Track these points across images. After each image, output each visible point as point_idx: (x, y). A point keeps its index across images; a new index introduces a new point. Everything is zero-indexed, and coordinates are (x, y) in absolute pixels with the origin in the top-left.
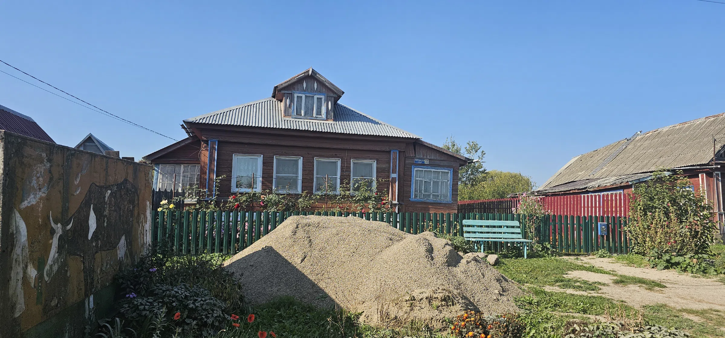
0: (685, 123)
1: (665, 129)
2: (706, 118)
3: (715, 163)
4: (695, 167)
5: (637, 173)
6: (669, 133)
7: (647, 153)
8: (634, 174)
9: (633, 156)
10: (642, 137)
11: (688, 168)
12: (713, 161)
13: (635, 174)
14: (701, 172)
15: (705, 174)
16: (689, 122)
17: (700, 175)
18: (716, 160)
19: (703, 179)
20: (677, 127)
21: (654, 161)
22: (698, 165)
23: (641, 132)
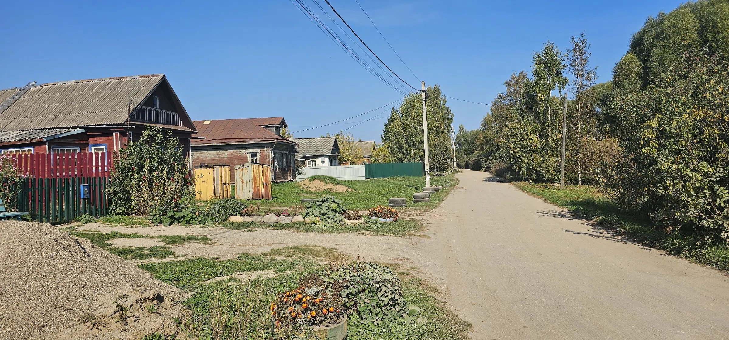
0: (89, 80)
1: (68, 84)
2: (110, 78)
3: (130, 123)
4: (111, 126)
5: (44, 129)
6: (72, 88)
7: (50, 107)
8: (39, 129)
9: (32, 110)
10: (38, 88)
11: (104, 126)
12: (127, 121)
13: (41, 129)
14: (115, 131)
15: (119, 133)
16: (94, 80)
17: (114, 134)
18: (130, 120)
19: (117, 138)
20: (81, 83)
21: (62, 116)
22: (114, 124)
23: (35, 83)
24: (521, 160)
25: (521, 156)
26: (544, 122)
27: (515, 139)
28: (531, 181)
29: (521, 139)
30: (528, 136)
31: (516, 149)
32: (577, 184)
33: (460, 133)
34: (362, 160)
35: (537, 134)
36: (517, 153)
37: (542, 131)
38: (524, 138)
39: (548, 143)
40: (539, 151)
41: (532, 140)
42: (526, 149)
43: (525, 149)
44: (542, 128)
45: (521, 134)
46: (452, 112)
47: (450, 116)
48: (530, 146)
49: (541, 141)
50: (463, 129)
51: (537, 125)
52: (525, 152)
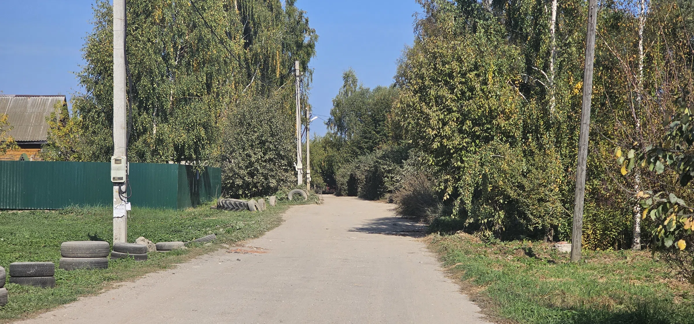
24: (462, 162)
25: (461, 149)
26: (536, 44)
27: (444, 92)
28: (488, 233)
29: (463, 93)
30: (485, 83)
31: (445, 124)
32: (629, 245)
33: (346, 93)
35: (514, 81)
36: (449, 138)
37: (529, 70)
38: (472, 89)
39: (545, 112)
40: (518, 134)
41: (499, 99)
42: (479, 125)
43: (475, 125)
44: (529, 63)
45: (464, 75)
46: (311, 26)
47: (306, 39)
48: (491, 115)
49: (524, 104)
50: (354, 82)
51: (515, 51)
52: (474, 136)
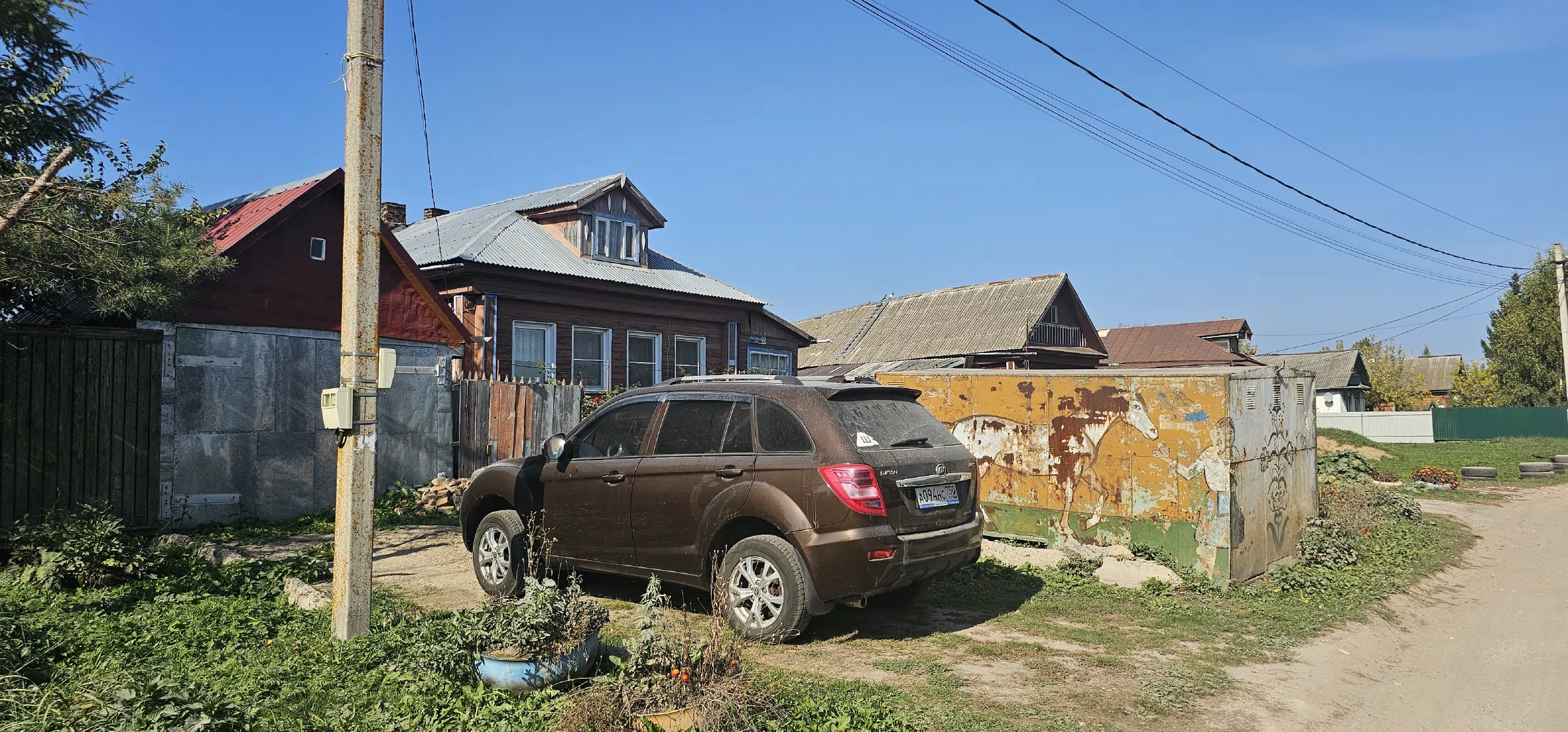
0: (962, 288)
2: (990, 284)
3: (1028, 349)
4: (1001, 353)
7: (920, 328)
9: (899, 332)
10: (898, 302)
11: (996, 353)
12: (1026, 345)
14: (1008, 360)
15: (1013, 363)
16: (968, 288)
17: (1007, 363)
18: (1029, 344)
19: (1011, 370)
21: (939, 341)
23: (893, 295)
34: (1428, 401)
